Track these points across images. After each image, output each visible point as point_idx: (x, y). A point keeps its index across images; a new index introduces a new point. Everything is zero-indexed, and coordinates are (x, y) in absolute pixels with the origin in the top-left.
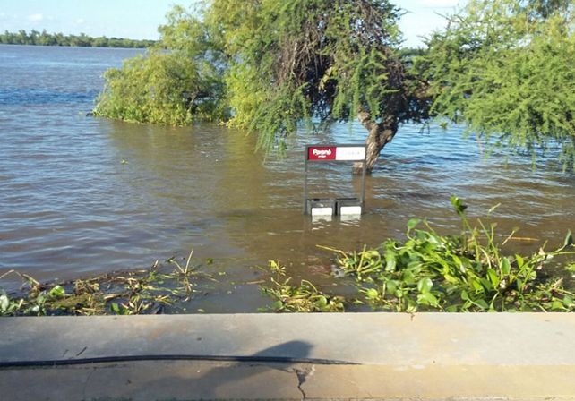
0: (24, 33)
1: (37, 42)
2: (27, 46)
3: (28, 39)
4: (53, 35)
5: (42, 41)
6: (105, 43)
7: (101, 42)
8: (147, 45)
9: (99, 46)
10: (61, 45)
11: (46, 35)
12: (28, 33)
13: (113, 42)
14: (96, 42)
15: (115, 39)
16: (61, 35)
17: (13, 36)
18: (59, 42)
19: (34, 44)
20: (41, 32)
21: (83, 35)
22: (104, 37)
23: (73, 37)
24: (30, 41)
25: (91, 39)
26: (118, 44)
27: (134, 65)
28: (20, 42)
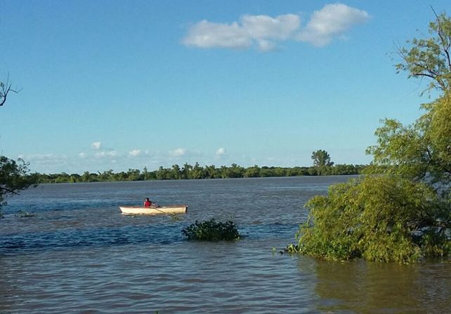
0: (177, 167)
1: (189, 176)
2: (180, 180)
3: (181, 173)
4: (205, 167)
5: (194, 175)
6: (256, 173)
7: (252, 173)
8: (300, 172)
9: (250, 176)
10: (213, 177)
11: (198, 169)
12: (181, 167)
13: (265, 171)
14: (247, 173)
15: (266, 168)
16: (213, 167)
17: (167, 171)
18: (211, 175)
19: (186, 178)
20: (194, 166)
21: (234, 165)
22: (256, 167)
23: (225, 168)
24: (183, 176)
25: (243, 170)
26: (270, 173)
27: (342, 191)
28: (173, 177)
